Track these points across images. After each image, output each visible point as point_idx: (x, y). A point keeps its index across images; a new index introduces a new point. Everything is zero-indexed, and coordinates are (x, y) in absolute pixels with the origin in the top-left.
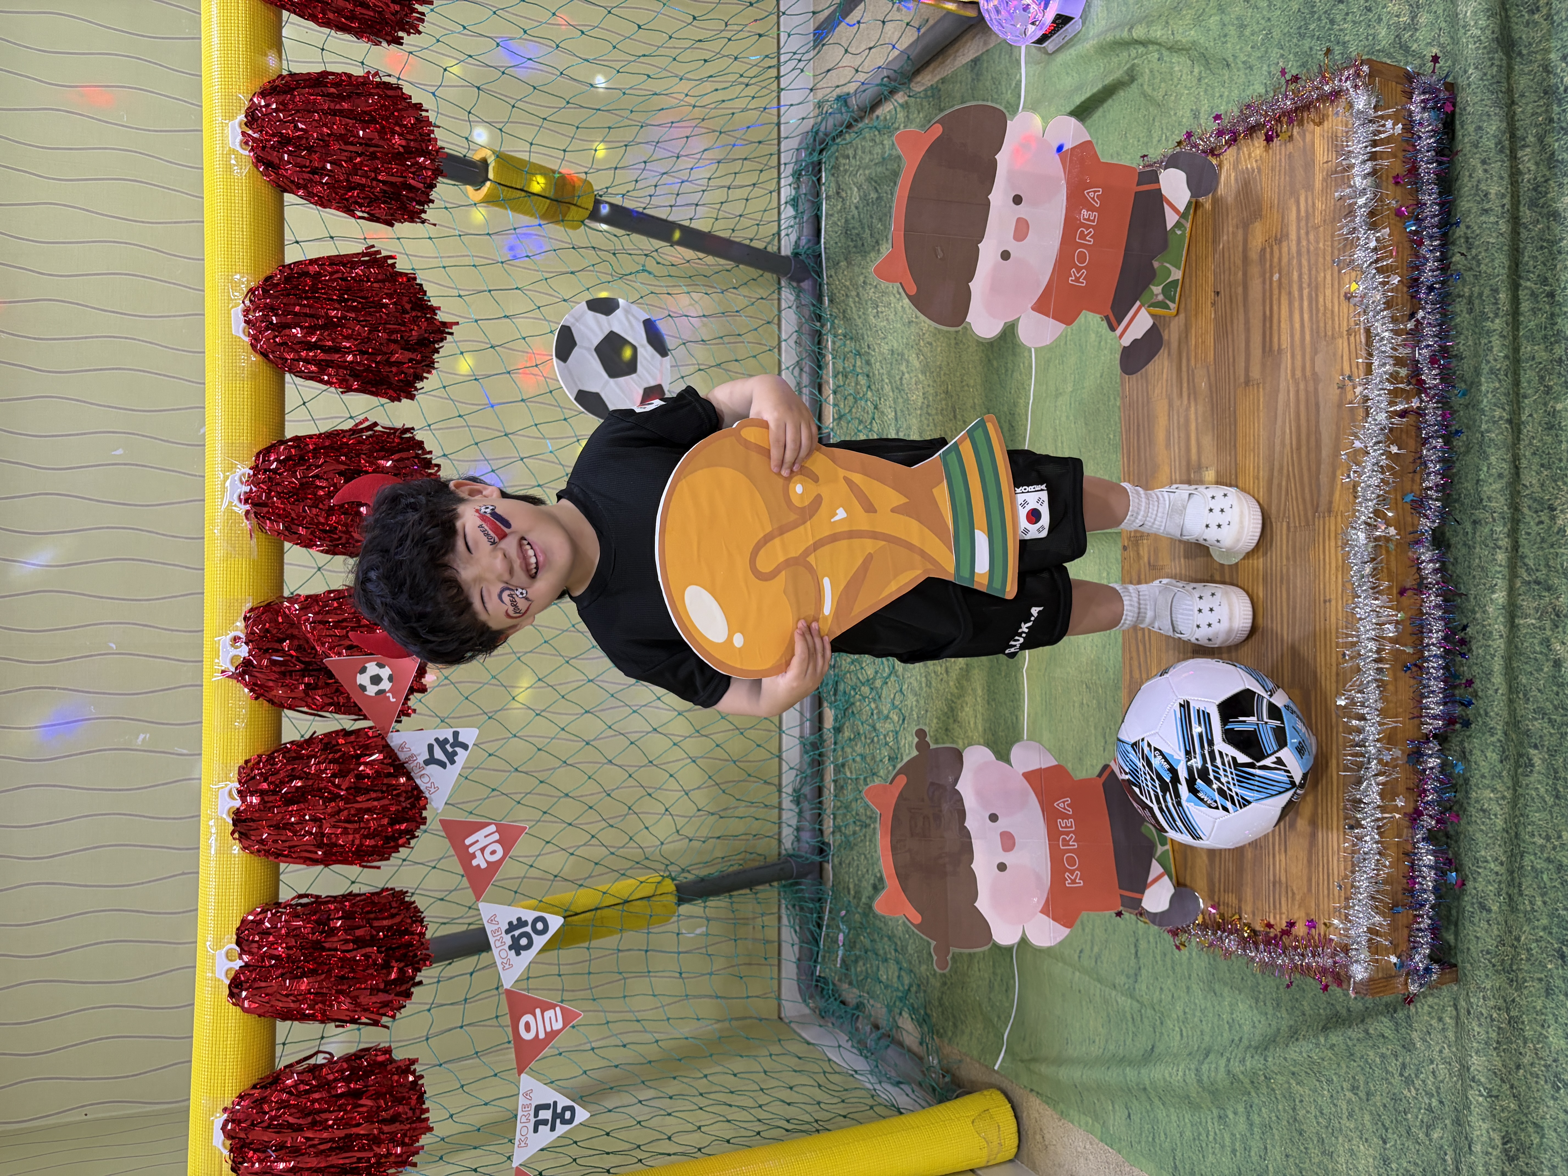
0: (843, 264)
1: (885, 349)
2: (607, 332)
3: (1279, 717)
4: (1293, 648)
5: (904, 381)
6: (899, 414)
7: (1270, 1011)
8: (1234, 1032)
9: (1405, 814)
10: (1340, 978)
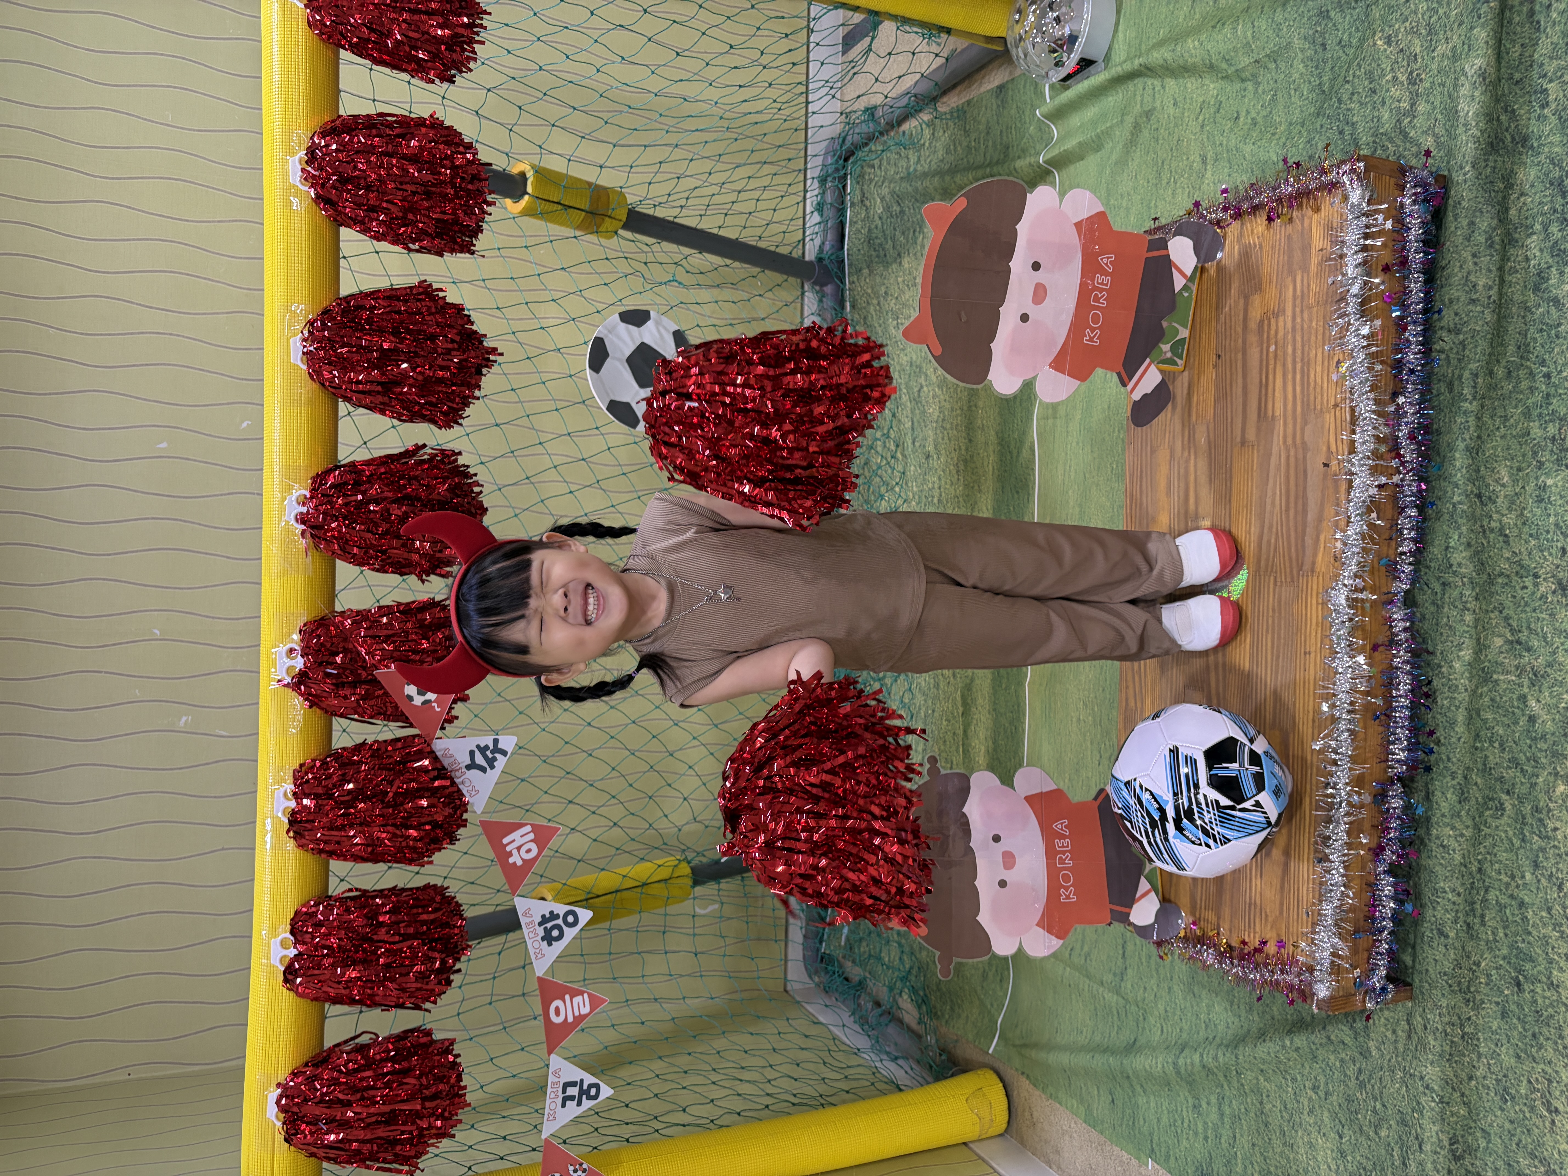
0: (866, 271)
1: (904, 360)
2: (638, 344)
3: (1259, 764)
4: (1275, 692)
5: (922, 394)
6: (916, 424)
7: (1243, 1014)
8: (1209, 1031)
9: (1370, 849)
10: (1306, 994)
